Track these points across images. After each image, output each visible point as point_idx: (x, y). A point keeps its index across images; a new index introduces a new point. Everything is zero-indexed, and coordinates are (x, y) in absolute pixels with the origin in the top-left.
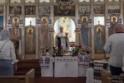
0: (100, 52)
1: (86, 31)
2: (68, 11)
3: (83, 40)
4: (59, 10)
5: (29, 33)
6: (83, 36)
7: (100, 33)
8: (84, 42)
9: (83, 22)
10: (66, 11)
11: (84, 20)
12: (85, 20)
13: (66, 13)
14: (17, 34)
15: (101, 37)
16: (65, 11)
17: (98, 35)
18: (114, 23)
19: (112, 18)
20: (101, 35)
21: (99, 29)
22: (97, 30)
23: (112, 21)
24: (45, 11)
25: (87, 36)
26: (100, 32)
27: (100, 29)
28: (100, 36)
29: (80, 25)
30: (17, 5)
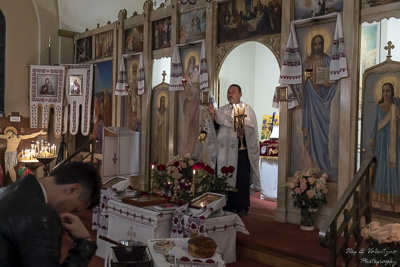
0: (388, 208)
1: (323, 97)
2: (260, 16)
3: (305, 138)
4: (232, 18)
5: (160, 110)
6: (310, 120)
7: (393, 108)
8: (311, 148)
9: (311, 58)
10: (253, 16)
11: (313, 44)
12: (318, 43)
13: (253, 24)
14: (136, 112)
15: (393, 128)
16: (249, 19)
17: (383, 117)
20: (393, 117)
21: (390, 88)
22: (378, 93)
24: (195, 28)
25: (323, 121)
26: (392, 99)
27: (391, 85)
28: (389, 124)
29: (298, 70)
30: (136, 22)
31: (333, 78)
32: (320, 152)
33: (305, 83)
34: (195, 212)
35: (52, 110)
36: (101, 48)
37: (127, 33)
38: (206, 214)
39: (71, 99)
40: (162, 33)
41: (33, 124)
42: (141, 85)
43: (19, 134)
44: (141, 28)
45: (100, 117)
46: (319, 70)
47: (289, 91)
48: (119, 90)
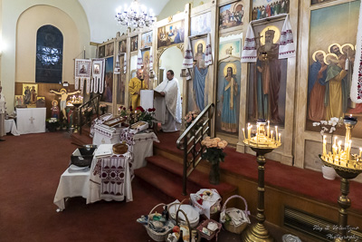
0: (229, 130)
1: (202, 74)
3: (194, 95)
4: (164, 35)
6: (196, 86)
7: (232, 79)
8: (197, 100)
9: (197, 55)
10: (173, 34)
11: (198, 48)
12: (200, 48)
16: (171, 36)
17: (228, 84)
18: (267, 48)
19: (263, 34)
20: (233, 84)
21: (230, 70)
22: (225, 72)
23: (263, 41)
24: (148, 40)
25: (202, 87)
26: (232, 75)
27: (231, 68)
28: (230, 87)
29: (191, 61)
30: (124, 38)
31: (206, 64)
32: (201, 102)
33: (194, 67)
34: (132, 131)
35: (85, 81)
36: (109, 50)
37: (120, 43)
38: (135, 132)
39: (94, 76)
40: (134, 43)
41: (76, 88)
42: (125, 68)
43: (68, 92)
44: (125, 41)
45: (108, 85)
46: (200, 61)
47: (187, 71)
48: (116, 71)
